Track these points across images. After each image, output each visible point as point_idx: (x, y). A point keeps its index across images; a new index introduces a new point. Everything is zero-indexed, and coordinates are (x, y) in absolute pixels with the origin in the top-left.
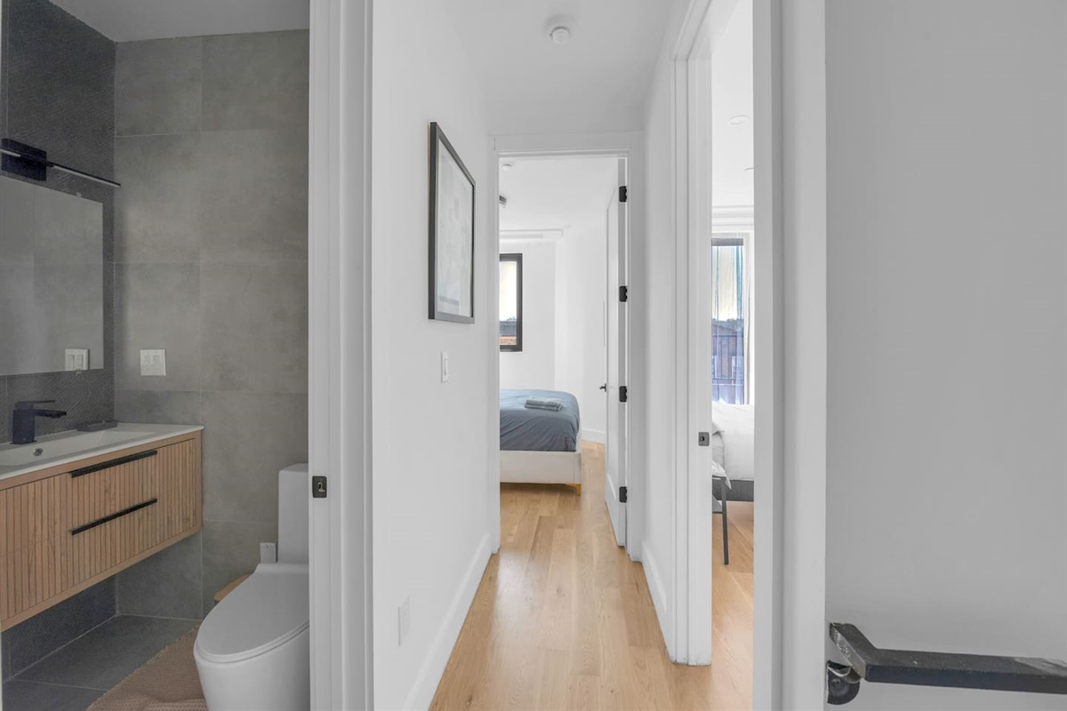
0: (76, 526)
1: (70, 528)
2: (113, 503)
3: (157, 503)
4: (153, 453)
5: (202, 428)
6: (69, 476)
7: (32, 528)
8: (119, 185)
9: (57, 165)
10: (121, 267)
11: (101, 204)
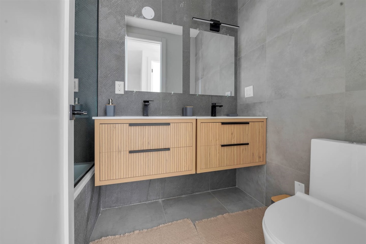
0: (223, 144)
1: (221, 144)
2: (234, 139)
3: (249, 145)
4: (248, 123)
5: (266, 117)
6: (221, 123)
7: (210, 140)
8: (239, 27)
9: (222, 23)
10: (239, 59)
11: (234, 37)
